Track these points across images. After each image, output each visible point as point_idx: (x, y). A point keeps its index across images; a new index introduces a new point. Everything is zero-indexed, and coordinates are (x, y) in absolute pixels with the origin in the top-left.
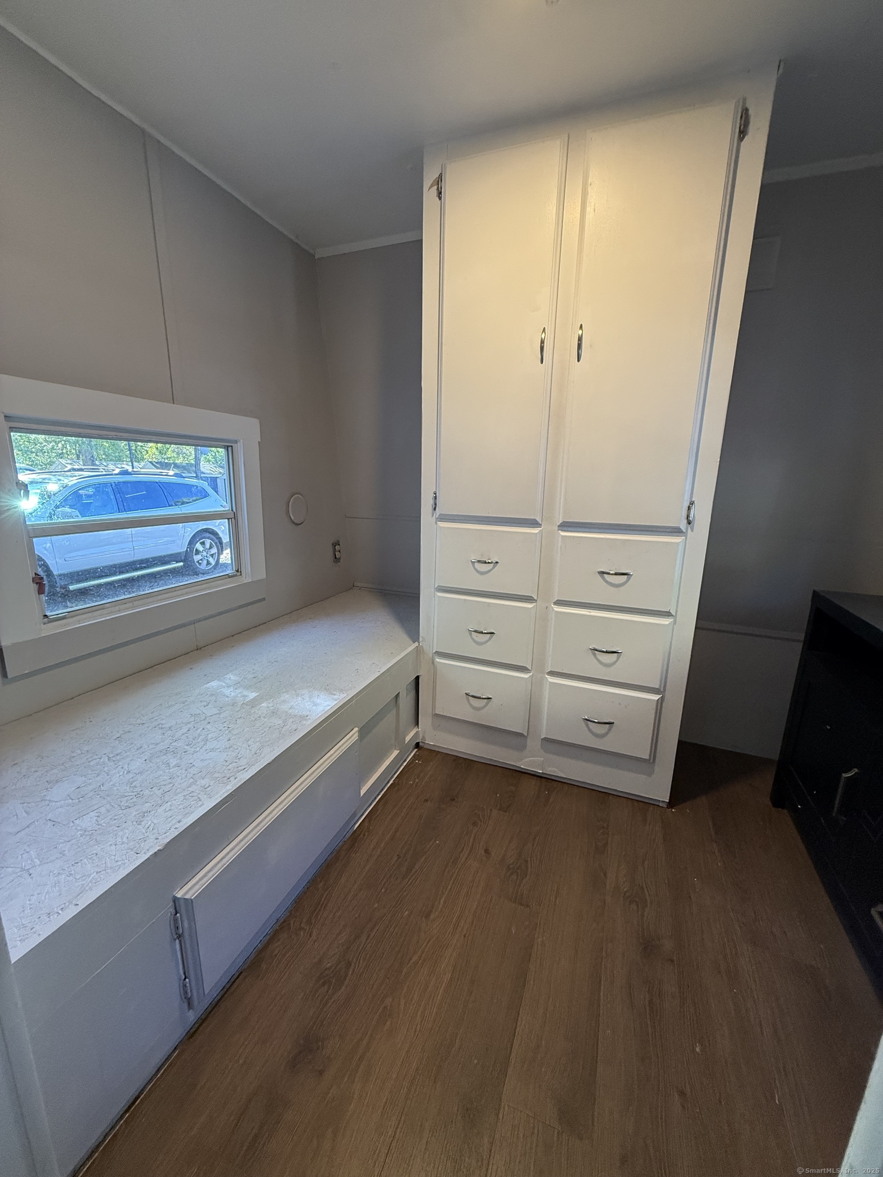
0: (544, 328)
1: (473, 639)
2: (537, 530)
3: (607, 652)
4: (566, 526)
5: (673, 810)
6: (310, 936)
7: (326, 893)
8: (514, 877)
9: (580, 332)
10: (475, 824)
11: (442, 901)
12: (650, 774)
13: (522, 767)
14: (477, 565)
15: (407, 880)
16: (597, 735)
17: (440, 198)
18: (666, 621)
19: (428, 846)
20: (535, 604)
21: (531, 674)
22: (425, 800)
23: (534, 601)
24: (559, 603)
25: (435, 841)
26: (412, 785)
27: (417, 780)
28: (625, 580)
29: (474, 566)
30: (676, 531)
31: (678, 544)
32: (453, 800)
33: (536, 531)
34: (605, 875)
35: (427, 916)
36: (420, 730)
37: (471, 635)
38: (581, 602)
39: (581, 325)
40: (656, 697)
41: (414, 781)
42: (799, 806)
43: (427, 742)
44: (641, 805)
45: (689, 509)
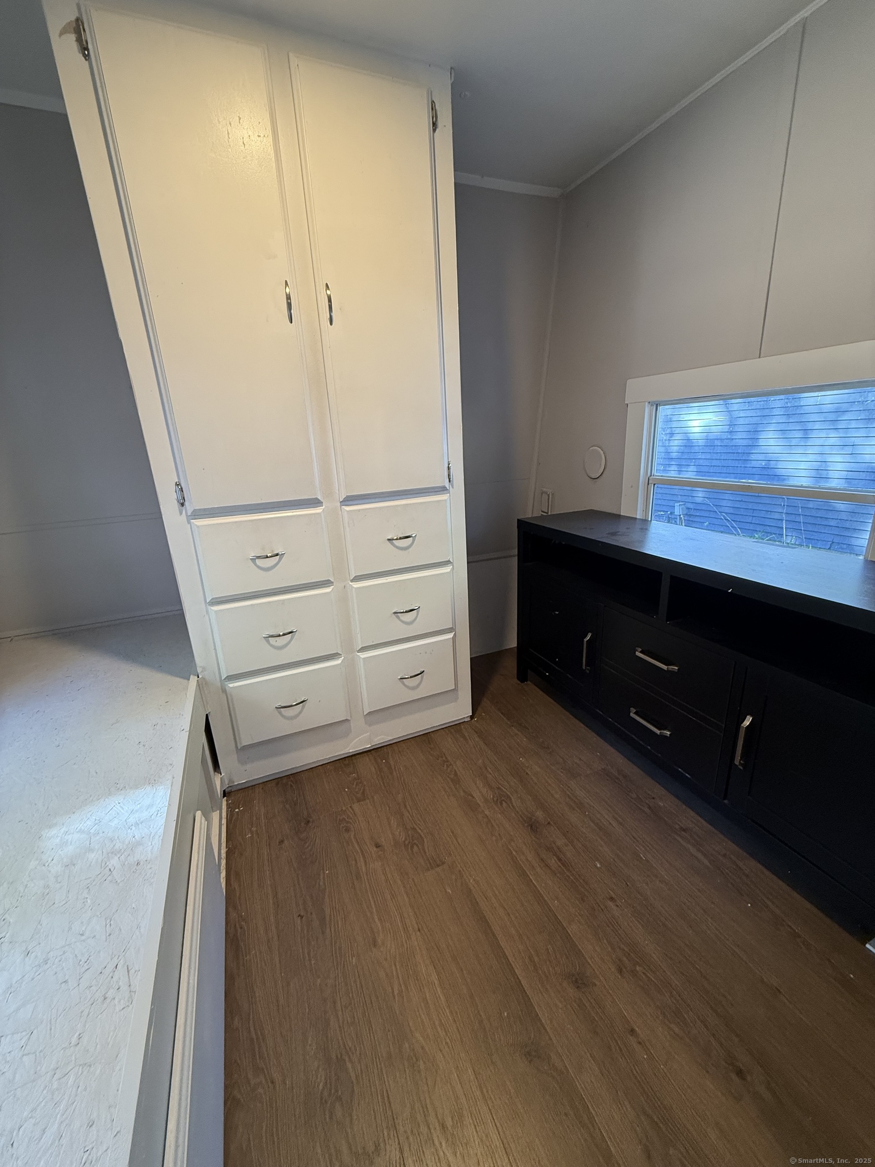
0: (286, 281)
1: (272, 646)
2: (321, 509)
3: (406, 612)
4: (349, 500)
5: (475, 719)
6: (272, 1082)
7: (251, 1022)
8: (415, 848)
9: (328, 292)
10: (348, 830)
11: (377, 920)
12: (456, 700)
13: (351, 751)
14: (258, 561)
15: (328, 930)
16: (413, 688)
17: (87, 57)
18: (447, 569)
19: (321, 883)
20: (333, 587)
21: (343, 658)
22: (279, 843)
23: (332, 584)
24: (357, 579)
25: (324, 873)
26: (252, 837)
27: (254, 829)
28: (411, 542)
29: (255, 564)
30: (443, 490)
31: (446, 500)
32: (308, 822)
33: (319, 510)
34: (472, 796)
35: (375, 944)
36: (223, 775)
37: (268, 642)
38: (378, 572)
39: (327, 285)
40: (451, 635)
41: (252, 833)
42: (547, 674)
43: (236, 784)
44: (455, 728)
45: (448, 469)
